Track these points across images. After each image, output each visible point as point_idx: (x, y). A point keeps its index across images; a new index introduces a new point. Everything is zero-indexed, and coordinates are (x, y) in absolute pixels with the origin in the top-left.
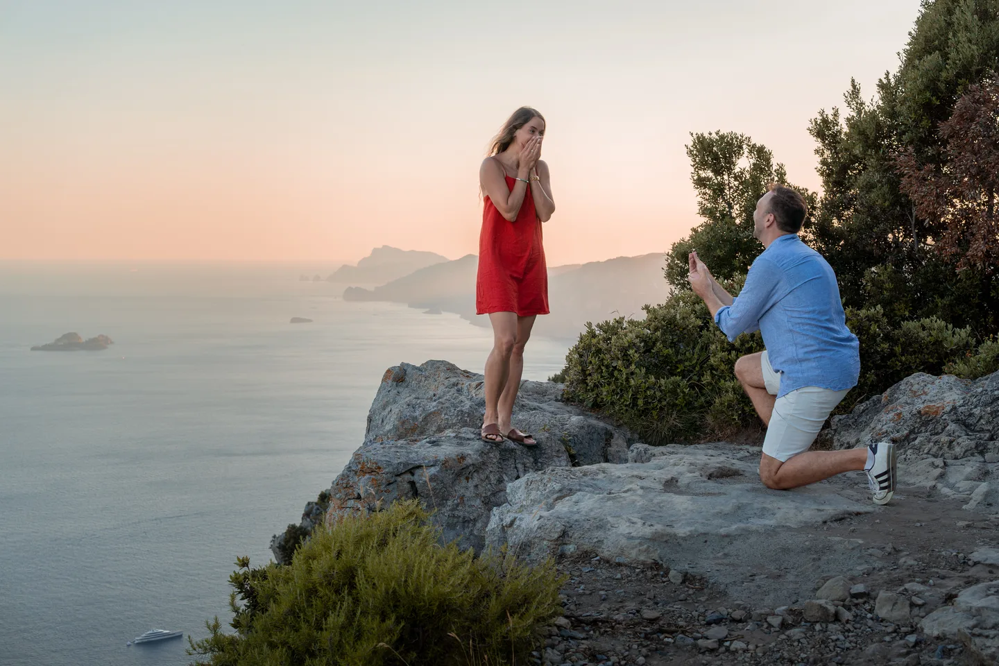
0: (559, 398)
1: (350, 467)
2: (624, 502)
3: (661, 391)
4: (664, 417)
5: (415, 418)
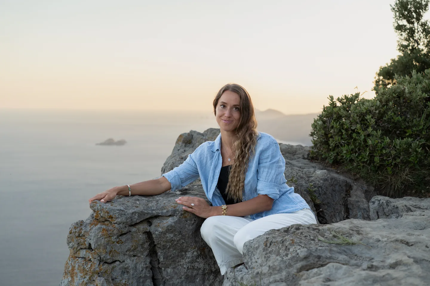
0: (306, 157)
3: (396, 150)
4: (397, 172)
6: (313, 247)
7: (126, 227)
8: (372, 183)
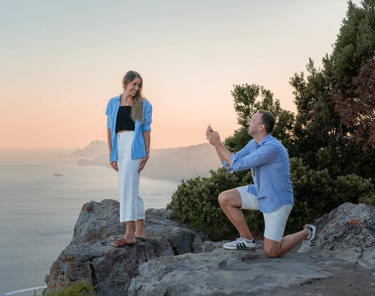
0: (169, 217)
1: (60, 258)
2: (198, 276)
3: (218, 214)
4: (220, 226)
5: (96, 230)
6: (169, 265)
7: (81, 262)
8: (207, 233)
